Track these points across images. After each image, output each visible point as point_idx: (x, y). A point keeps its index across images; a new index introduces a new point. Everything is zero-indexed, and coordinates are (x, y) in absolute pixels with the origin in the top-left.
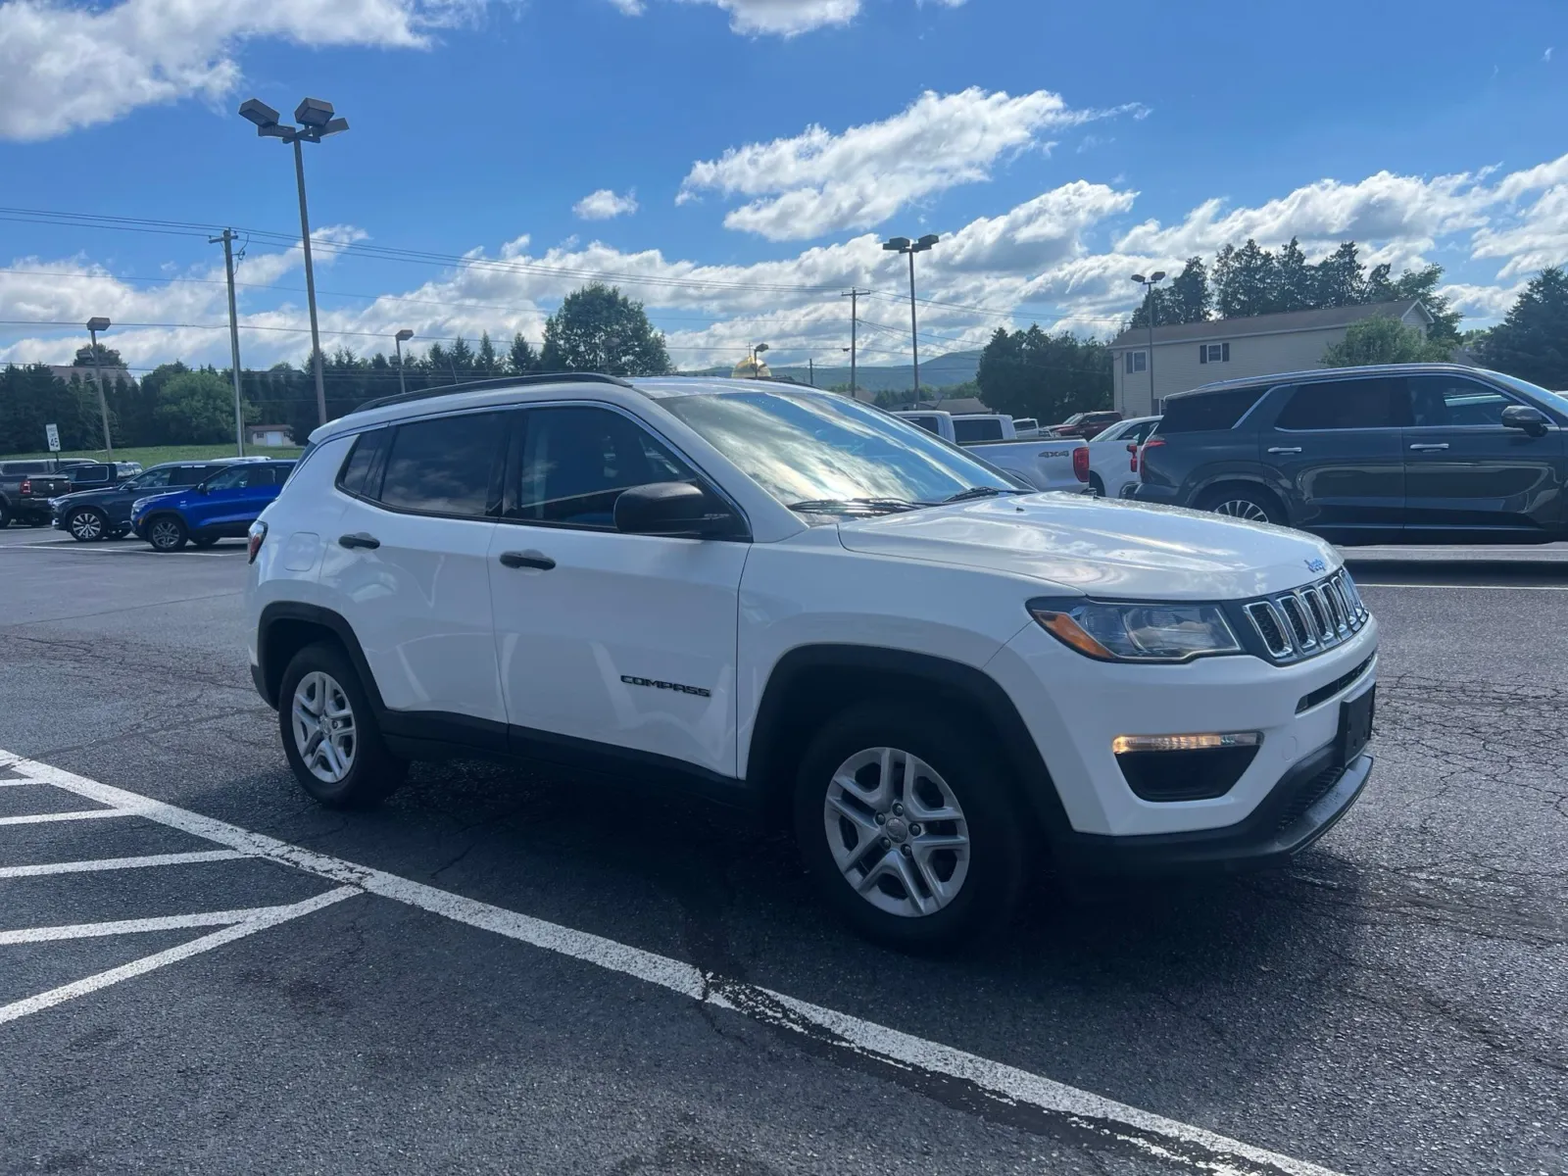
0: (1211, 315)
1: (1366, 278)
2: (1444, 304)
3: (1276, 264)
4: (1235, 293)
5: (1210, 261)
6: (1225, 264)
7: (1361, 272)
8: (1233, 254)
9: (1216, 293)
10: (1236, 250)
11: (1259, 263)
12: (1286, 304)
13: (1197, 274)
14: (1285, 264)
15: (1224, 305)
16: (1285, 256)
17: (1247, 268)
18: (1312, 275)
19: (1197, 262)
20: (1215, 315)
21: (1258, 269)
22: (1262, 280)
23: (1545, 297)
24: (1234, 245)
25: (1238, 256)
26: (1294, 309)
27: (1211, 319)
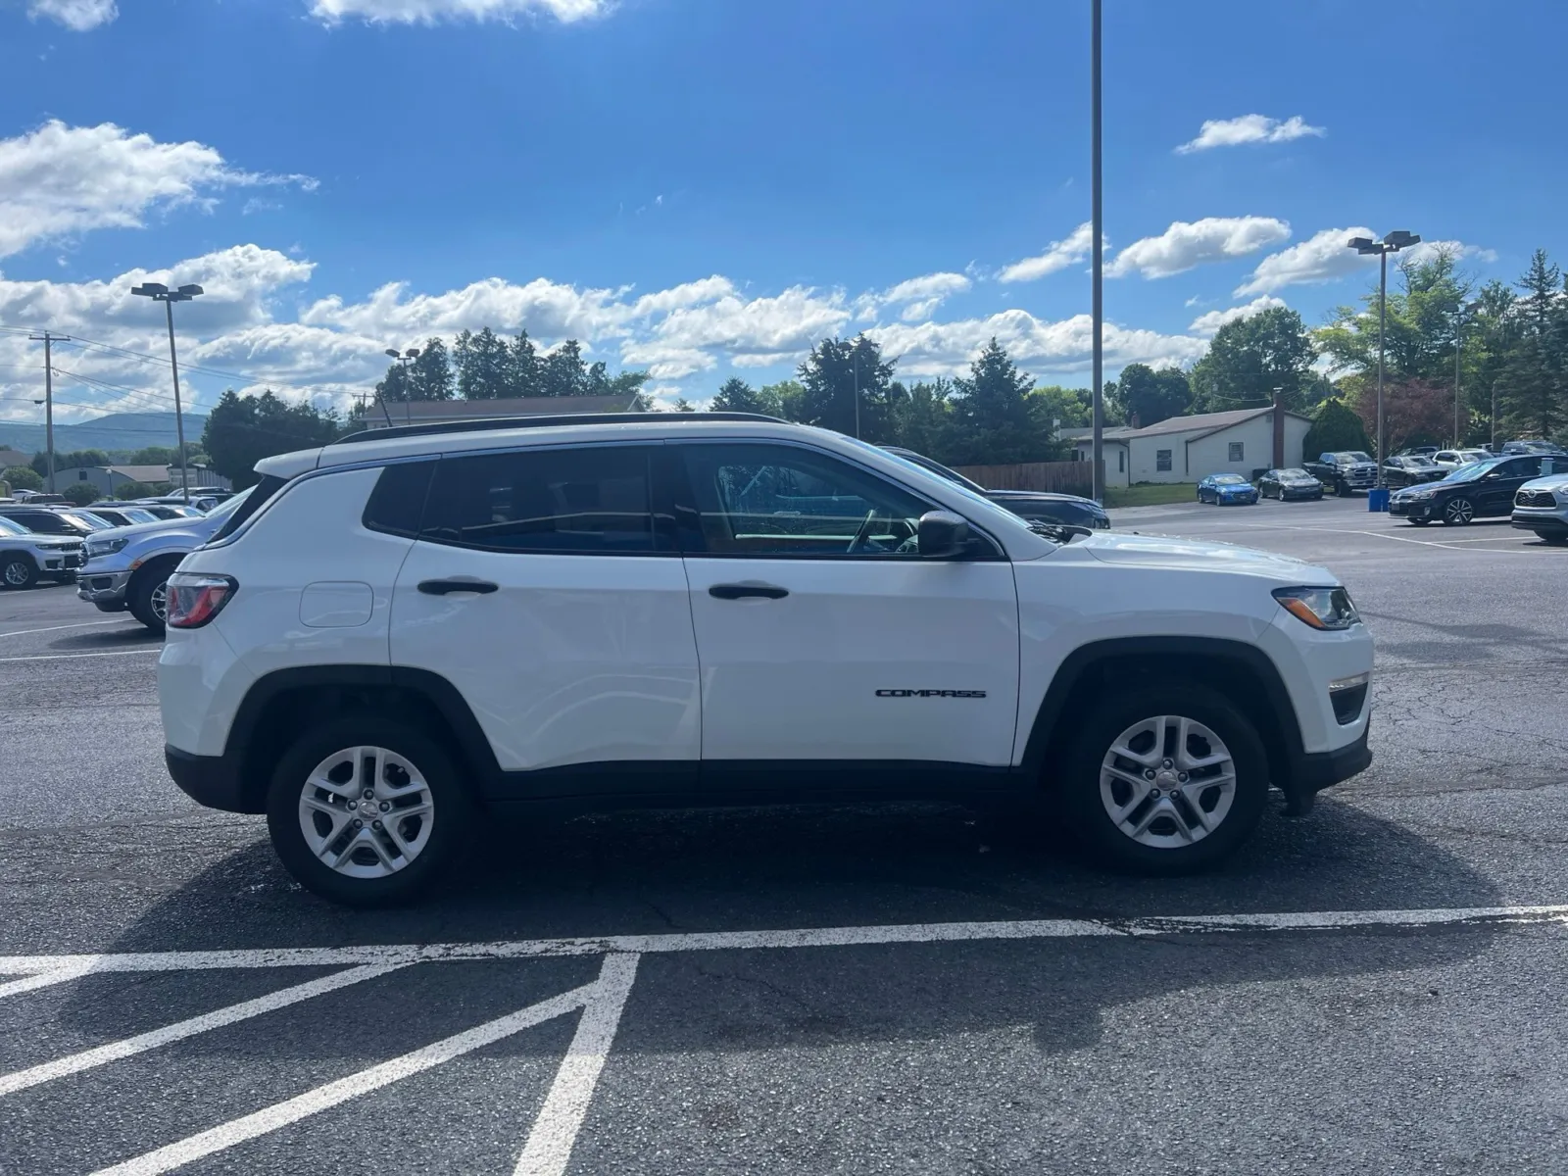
0: (453, 395)
1: (587, 372)
2: (651, 402)
3: (510, 352)
4: (475, 374)
5: (450, 342)
6: (464, 348)
7: (583, 367)
8: (470, 339)
9: (458, 374)
10: (473, 335)
11: (495, 350)
12: (521, 390)
13: (437, 355)
14: (517, 353)
15: (465, 385)
16: (517, 346)
17: (484, 353)
18: (542, 366)
19: (437, 343)
20: (458, 395)
21: (493, 356)
22: (498, 365)
23: (731, 399)
24: (471, 331)
25: (476, 341)
26: (528, 395)
27: (454, 398)
